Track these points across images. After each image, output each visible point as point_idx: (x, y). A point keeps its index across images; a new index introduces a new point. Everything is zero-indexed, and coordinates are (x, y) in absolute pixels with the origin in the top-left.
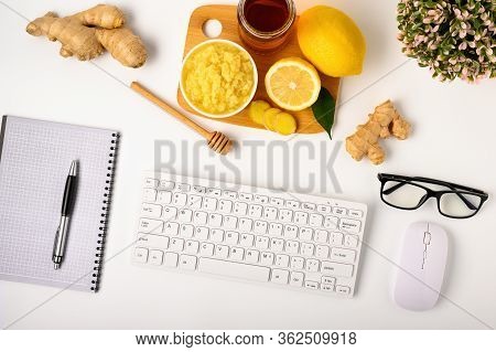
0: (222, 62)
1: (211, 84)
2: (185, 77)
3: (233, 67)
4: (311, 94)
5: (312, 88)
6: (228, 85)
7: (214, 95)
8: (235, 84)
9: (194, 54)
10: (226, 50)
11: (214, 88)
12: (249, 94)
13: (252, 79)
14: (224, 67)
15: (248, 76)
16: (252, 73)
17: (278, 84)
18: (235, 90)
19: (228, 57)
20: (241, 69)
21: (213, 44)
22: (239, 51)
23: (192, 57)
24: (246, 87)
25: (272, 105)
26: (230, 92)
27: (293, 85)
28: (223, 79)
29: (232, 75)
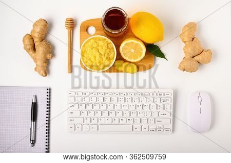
0: (98, 46)
1: (95, 57)
2: (83, 56)
3: (104, 48)
4: (142, 53)
5: (142, 50)
6: (103, 56)
7: (97, 62)
8: (106, 55)
9: (85, 44)
10: (99, 40)
11: (97, 59)
12: (113, 58)
13: (114, 51)
14: (100, 48)
15: (112, 50)
16: (113, 48)
17: (126, 51)
18: (107, 58)
19: (101, 43)
20: (108, 48)
21: (93, 38)
22: (105, 39)
23: (84, 46)
24: (111, 56)
25: (125, 61)
26: (104, 59)
27: (133, 51)
28: (100, 53)
29: (104, 51)
